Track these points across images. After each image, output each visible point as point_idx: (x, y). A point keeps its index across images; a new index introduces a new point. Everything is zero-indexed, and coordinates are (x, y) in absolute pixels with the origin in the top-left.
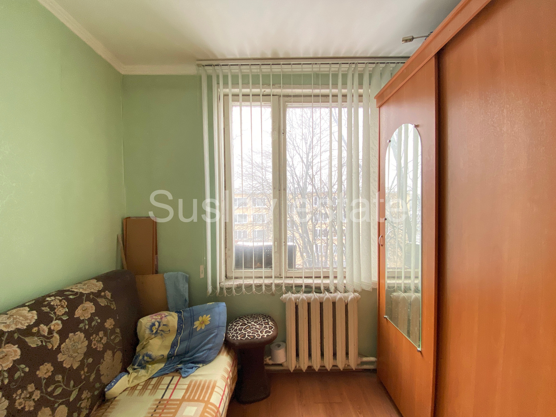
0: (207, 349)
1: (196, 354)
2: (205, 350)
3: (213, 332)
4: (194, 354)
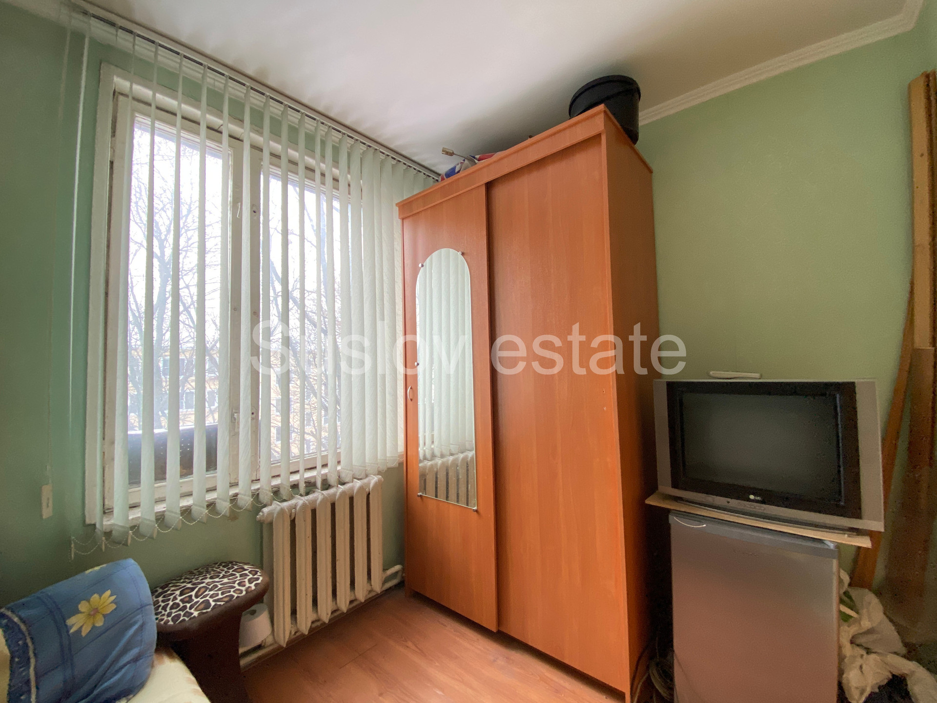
0: (128, 663)
1: (102, 685)
2: (125, 665)
3: (131, 622)
4: (95, 686)
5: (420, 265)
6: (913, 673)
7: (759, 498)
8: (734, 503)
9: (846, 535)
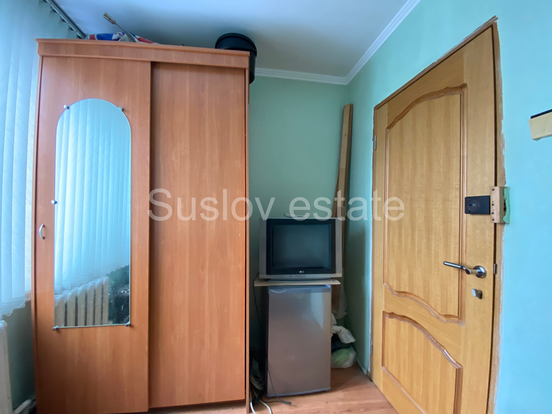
5: (65, 106)
6: (341, 330)
7: (303, 272)
8: (294, 276)
9: (332, 281)
